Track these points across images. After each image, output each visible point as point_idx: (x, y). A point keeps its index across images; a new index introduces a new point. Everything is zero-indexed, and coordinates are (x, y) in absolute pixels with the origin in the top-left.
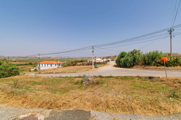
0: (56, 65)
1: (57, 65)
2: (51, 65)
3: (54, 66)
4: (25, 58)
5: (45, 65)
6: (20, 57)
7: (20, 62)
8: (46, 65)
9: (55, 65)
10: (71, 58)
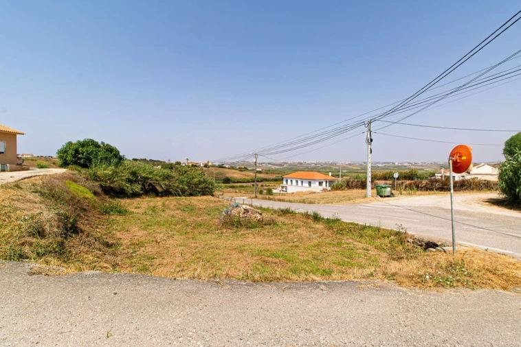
0: (320, 184)
1: (324, 183)
2: (310, 183)
3: (315, 187)
4: (280, 165)
5: (297, 181)
6: (274, 164)
7: (267, 173)
8: (300, 182)
9: (317, 183)
10: (398, 166)
